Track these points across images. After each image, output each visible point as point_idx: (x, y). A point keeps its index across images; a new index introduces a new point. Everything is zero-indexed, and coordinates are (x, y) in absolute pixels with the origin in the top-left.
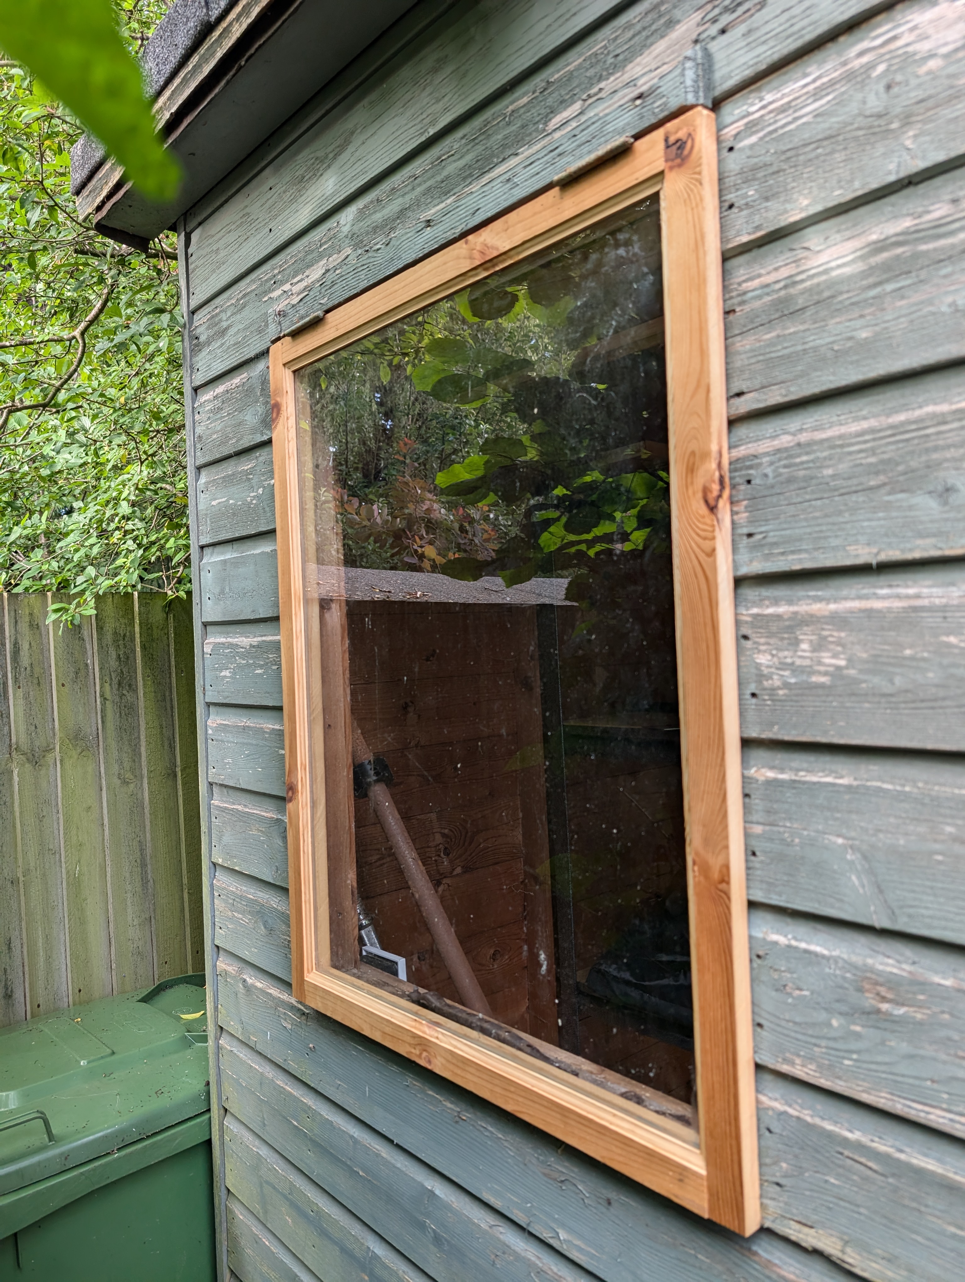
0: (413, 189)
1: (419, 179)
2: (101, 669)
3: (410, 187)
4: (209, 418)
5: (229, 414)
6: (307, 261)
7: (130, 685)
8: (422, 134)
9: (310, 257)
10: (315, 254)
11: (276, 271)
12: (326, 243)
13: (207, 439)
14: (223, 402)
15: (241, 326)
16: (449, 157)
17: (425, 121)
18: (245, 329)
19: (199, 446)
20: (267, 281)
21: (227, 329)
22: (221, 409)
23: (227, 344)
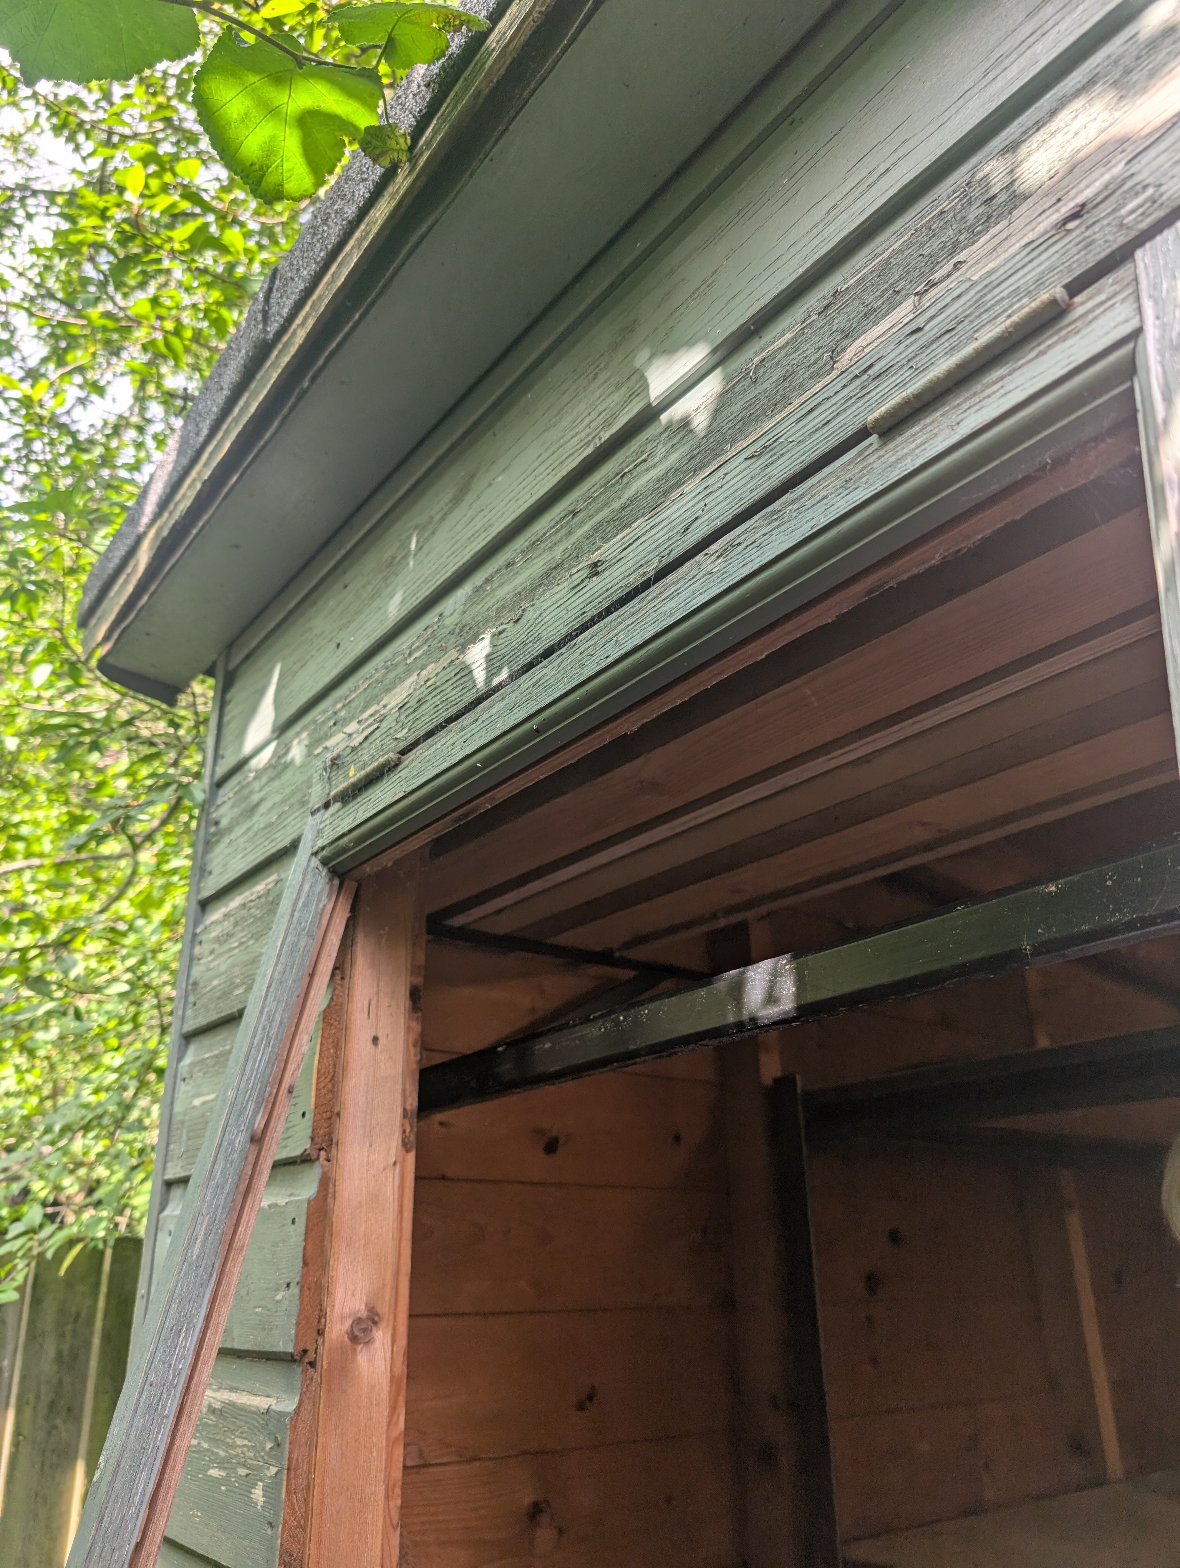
0: (570, 533)
1: (581, 515)
2: (24, 1378)
3: (563, 532)
4: (212, 952)
5: (241, 944)
6: (386, 682)
7: (69, 1410)
8: (588, 444)
9: (391, 676)
10: (400, 669)
11: (339, 706)
12: (418, 648)
13: (205, 987)
14: (236, 924)
15: (278, 798)
16: (636, 466)
17: (593, 425)
18: (283, 802)
19: (191, 999)
20: (323, 723)
21: (257, 805)
22: (229, 935)
23: (256, 828)
